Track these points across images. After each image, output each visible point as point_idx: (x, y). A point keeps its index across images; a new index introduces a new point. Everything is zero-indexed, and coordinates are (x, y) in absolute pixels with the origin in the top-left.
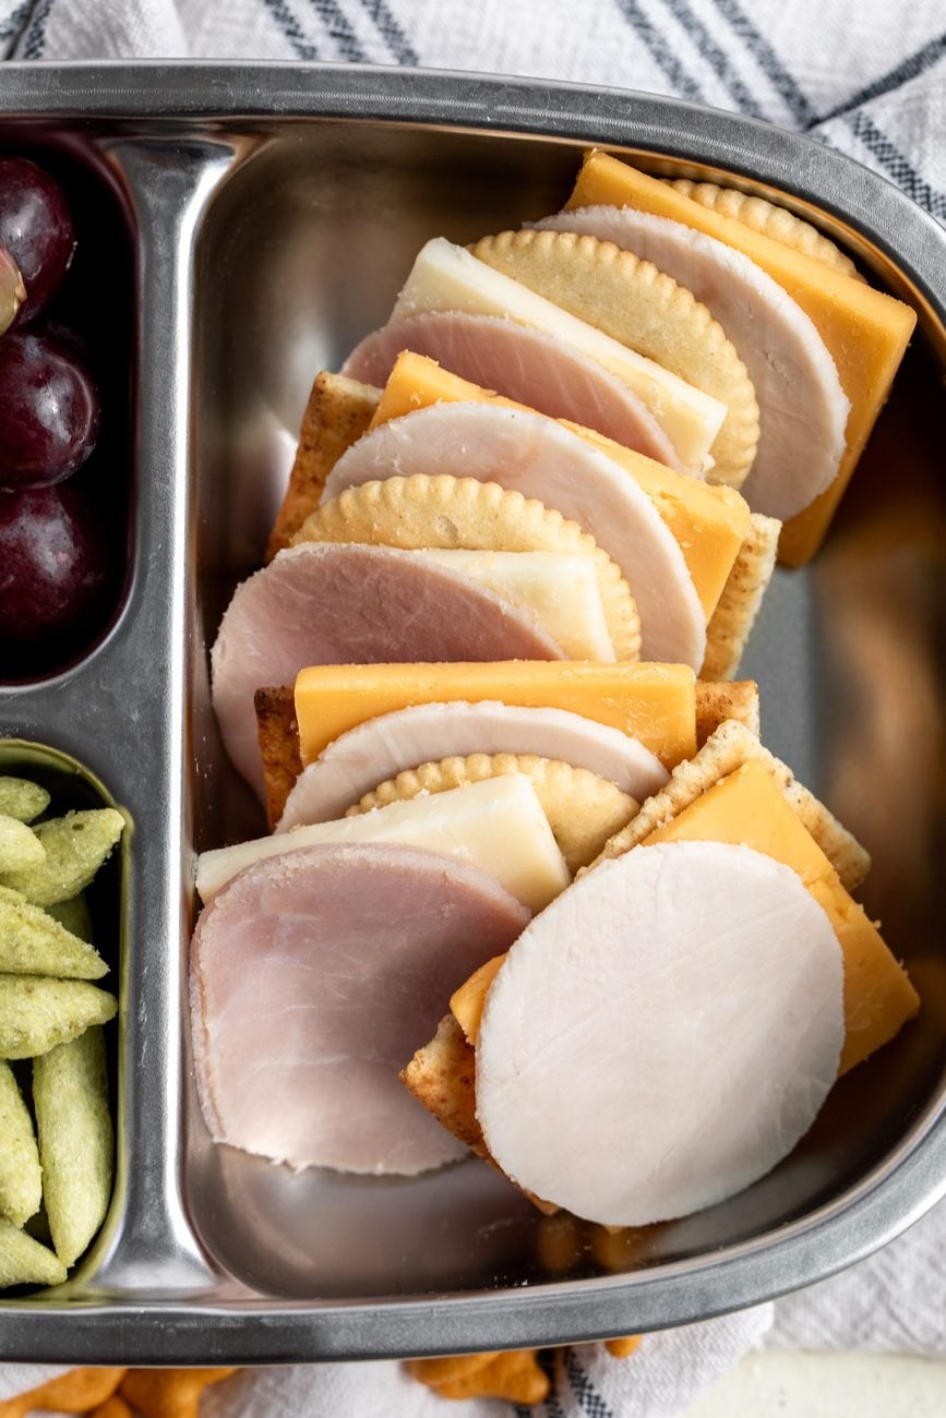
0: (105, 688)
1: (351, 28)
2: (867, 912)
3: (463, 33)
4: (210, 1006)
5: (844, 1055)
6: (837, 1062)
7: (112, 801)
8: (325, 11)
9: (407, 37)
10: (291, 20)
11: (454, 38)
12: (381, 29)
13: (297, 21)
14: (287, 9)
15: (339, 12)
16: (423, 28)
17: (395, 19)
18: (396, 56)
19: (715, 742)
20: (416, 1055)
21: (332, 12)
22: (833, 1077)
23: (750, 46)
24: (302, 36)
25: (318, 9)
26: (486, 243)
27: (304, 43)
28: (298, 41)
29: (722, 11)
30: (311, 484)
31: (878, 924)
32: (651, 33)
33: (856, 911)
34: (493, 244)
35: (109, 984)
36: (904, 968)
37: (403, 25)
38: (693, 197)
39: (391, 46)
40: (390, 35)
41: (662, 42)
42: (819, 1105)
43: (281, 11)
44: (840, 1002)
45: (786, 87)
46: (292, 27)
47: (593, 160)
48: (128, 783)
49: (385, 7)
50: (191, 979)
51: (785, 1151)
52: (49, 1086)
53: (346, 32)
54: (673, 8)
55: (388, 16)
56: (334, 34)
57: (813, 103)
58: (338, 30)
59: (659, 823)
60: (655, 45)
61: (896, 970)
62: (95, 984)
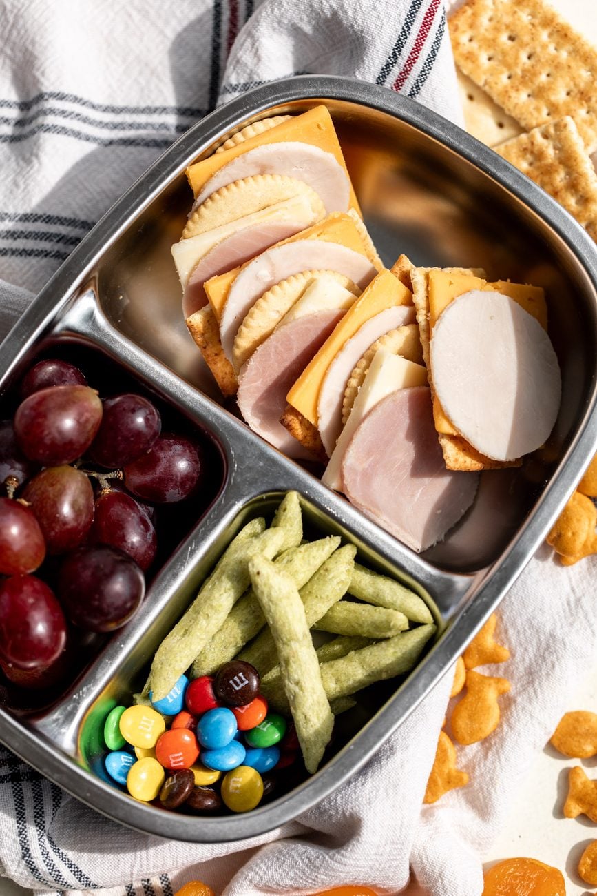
0: (244, 467)
1: (60, 234)
2: (503, 280)
3: (90, 201)
4: (379, 513)
5: (543, 326)
6: (542, 329)
7: (284, 493)
8: (48, 238)
9: (77, 219)
10: (42, 251)
11: (89, 205)
12: (68, 225)
13: (44, 250)
14: (37, 250)
15: (52, 233)
16: (78, 212)
17: (68, 218)
18: (81, 228)
19: (414, 280)
20: (445, 458)
21: (50, 236)
22: (547, 336)
23: (167, 113)
24: (50, 252)
25: (46, 240)
26: (185, 231)
27: (53, 253)
28: (51, 255)
29: (148, 114)
30: (216, 357)
31: (509, 280)
32: (137, 142)
33: (500, 283)
34: (188, 229)
35: (345, 542)
36: (528, 284)
37: (72, 217)
38: (226, 149)
39: (76, 227)
40: (73, 224)
41: (143, 140)
42: (552, 348)
43: (37, 252)
44: (526, 312)
45: (189, 112)
46: (45, 253)
47: (191, 171)
48: (282, 484)
49: (62, 218)
50: (364, 512)
51: (558, 371)
52: (362, 589)
53: (60, 237)
54: (134, 128)
55: (66, 219)
56: (58, 241)
57: (201, 108)
58: (58, 239)
59: (428, 318)
60: (142, 143)
61: (527, 287)
62: (341, 545)
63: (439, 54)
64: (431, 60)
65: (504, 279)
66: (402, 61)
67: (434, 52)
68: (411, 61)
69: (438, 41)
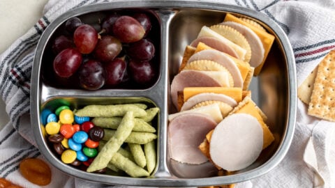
0: (156, 91)
6: (262, 147)
7: (157, 106)
19: (245, 99)
20: (201, 144)
22: (262, 150)
33: (265, 125)
34: (213, 27)
35: (156, 133)
38: (242, 20)
42: (259, 154)
47: (228, 15)
52: (147, 148)
57: (259, 8)
59: (237, 110)
62: (154, 133)
63: (317, 60)
64: (314, 59)
65: (268, 125)
66: (307, 51)
67: (317, 58)
68: (309, 54)
69: (320, 56)
